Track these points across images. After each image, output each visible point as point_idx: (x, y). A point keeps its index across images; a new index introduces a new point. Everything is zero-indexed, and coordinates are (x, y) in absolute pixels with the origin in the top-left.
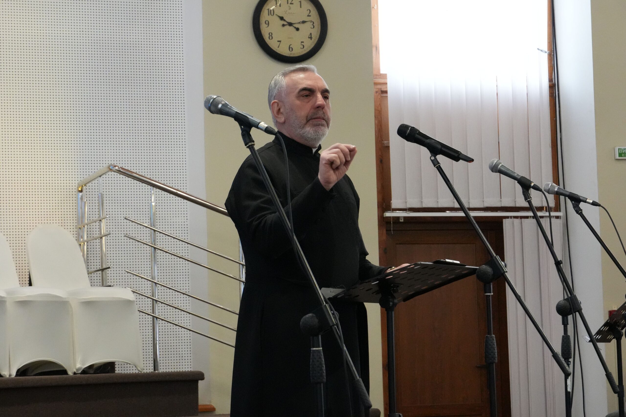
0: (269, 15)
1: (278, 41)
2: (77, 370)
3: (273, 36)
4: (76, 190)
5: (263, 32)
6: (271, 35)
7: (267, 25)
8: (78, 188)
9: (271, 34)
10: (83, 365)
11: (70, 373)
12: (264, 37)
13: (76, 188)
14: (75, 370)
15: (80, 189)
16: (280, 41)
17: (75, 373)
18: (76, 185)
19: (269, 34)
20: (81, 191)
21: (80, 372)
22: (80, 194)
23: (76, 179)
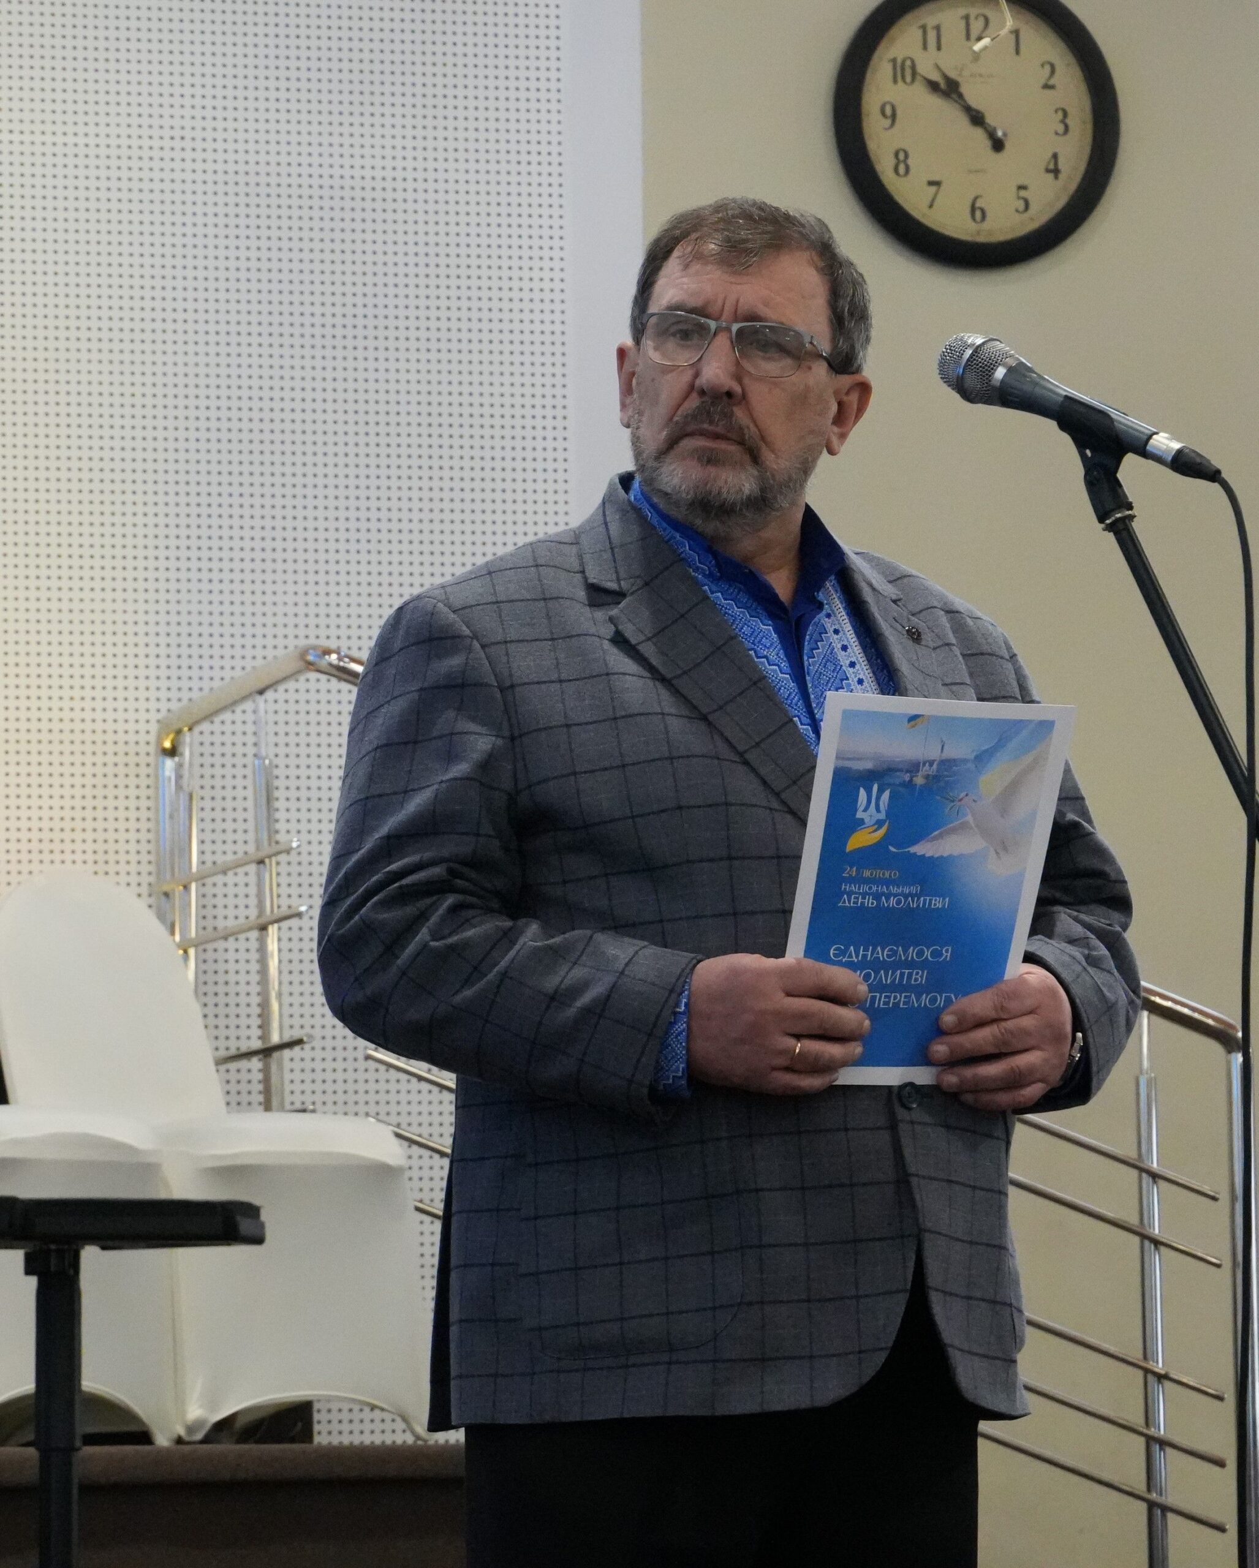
0: (895, 81)
1: (931, 183)
2: (190, 1429)
3: (910, 162)
4: (152, 749)
5: (872, 145)
6: (901, 158)
7: (888, 122)
8: (159, 741)
9: (901, 156)
10: (213, 1408)
11: (162, 1440)
12: (879, 168)
13: (152, 738)
14: (181, 1431)
15: (167, 744)
16: (936, 183)
17: (179, 1441)
18: (154, 727)
19: (897, 154)
20: (172, 752)
21: (199, 1436)
22: (169, 763)
23: (153, 705)
